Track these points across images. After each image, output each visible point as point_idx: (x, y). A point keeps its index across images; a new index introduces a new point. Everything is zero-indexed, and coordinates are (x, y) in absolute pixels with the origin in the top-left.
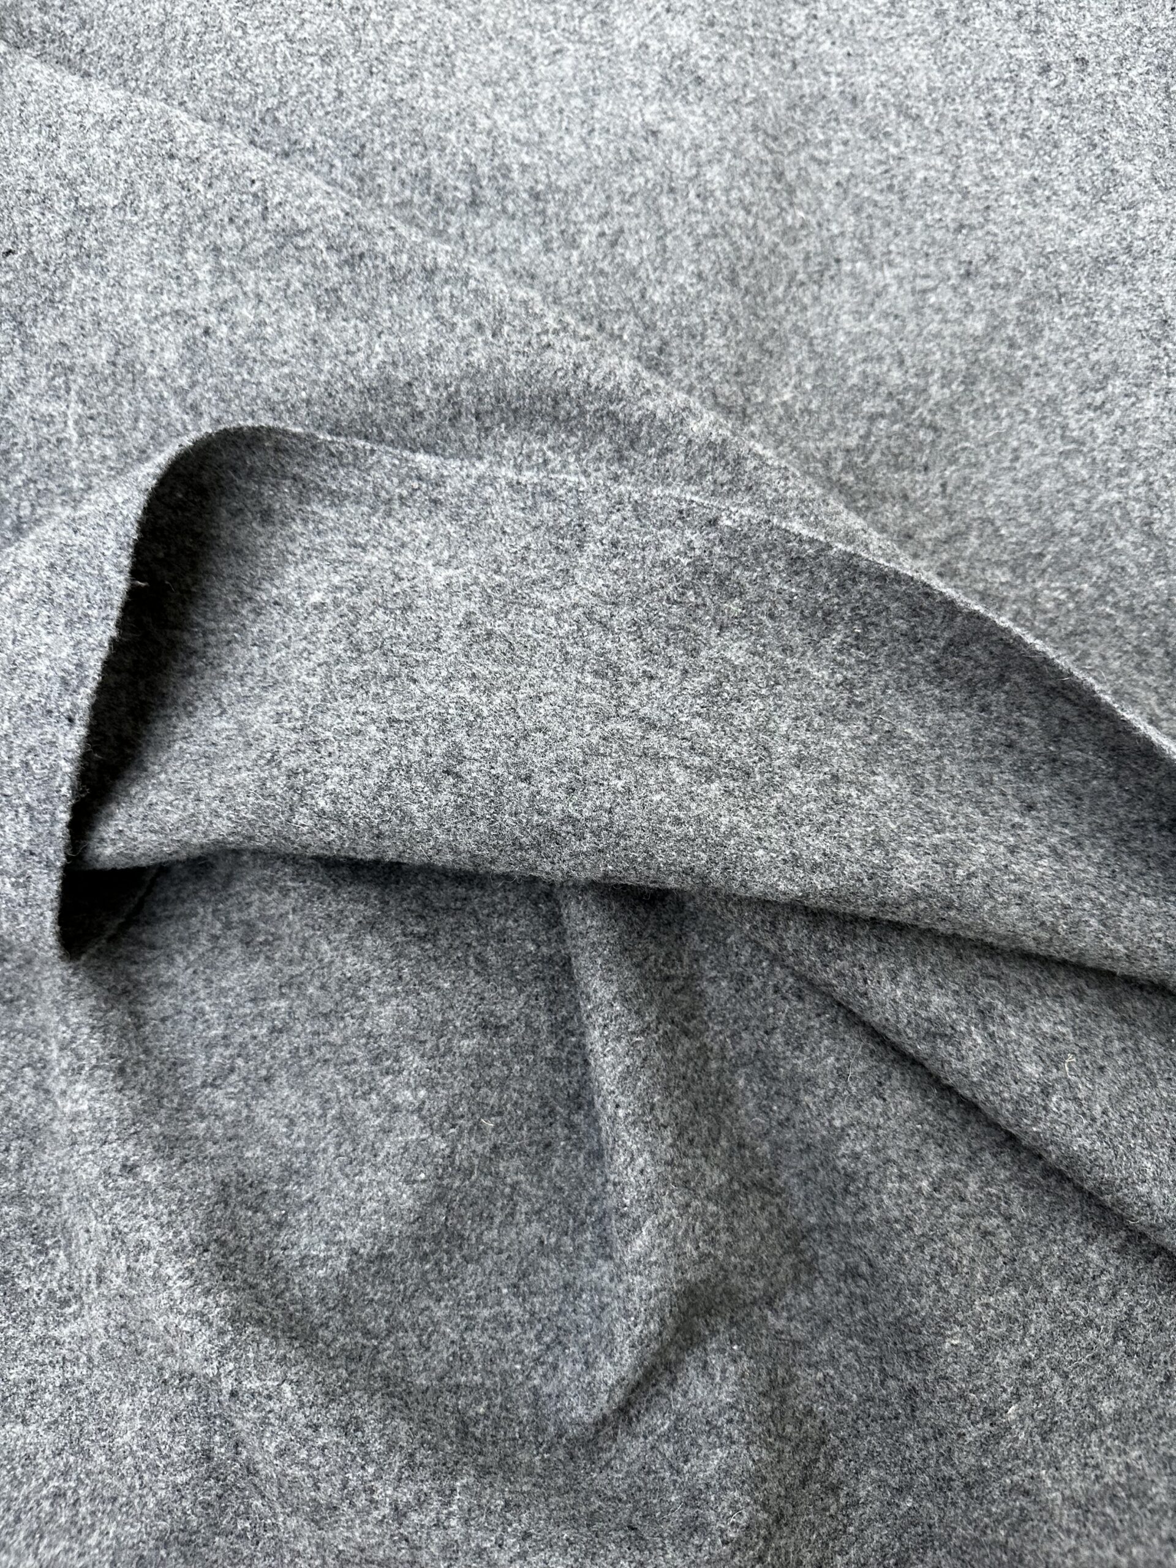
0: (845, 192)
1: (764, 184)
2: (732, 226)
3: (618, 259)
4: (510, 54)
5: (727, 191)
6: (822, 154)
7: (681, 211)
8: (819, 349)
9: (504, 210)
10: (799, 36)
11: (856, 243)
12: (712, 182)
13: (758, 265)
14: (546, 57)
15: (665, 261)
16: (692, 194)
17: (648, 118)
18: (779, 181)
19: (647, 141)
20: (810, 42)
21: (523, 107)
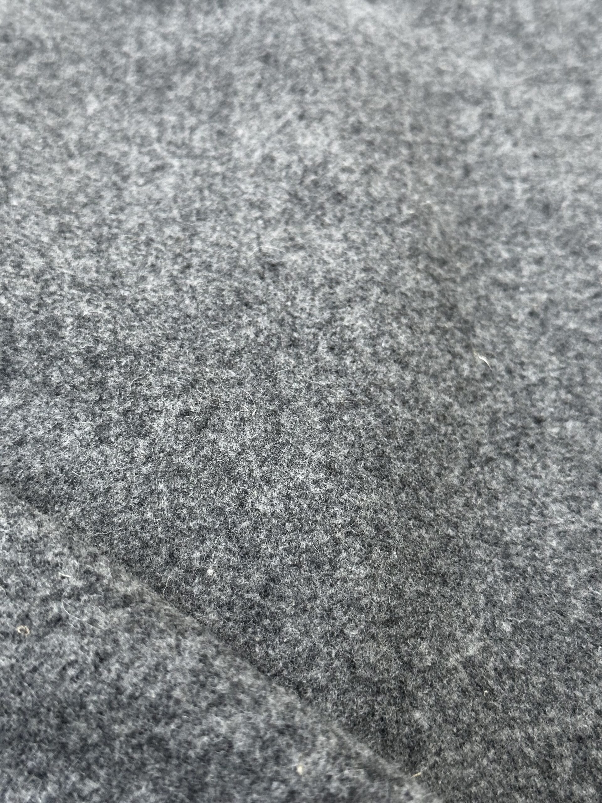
0: (543, 324)
1: (427, 324)
2: (381, 389)
3: (207, 451)
4: (93, 174)
5: (373, 340)
6: (508, 276)
7: (306, 373)
8: (519, 562)
9: (45, 383)
10: (472, 138)
11: (563, 394)
12: (351, 328)
13: (421, 442)
14: (142, 175)
15: (278, 448)
16: (322, 348)
17: (267, 247)
18: (449, 319)
19: (262, 278)
20: (486, 144)
21: (99, 240)
